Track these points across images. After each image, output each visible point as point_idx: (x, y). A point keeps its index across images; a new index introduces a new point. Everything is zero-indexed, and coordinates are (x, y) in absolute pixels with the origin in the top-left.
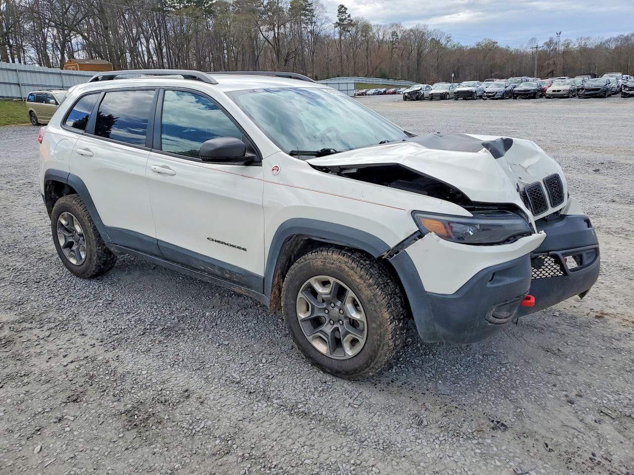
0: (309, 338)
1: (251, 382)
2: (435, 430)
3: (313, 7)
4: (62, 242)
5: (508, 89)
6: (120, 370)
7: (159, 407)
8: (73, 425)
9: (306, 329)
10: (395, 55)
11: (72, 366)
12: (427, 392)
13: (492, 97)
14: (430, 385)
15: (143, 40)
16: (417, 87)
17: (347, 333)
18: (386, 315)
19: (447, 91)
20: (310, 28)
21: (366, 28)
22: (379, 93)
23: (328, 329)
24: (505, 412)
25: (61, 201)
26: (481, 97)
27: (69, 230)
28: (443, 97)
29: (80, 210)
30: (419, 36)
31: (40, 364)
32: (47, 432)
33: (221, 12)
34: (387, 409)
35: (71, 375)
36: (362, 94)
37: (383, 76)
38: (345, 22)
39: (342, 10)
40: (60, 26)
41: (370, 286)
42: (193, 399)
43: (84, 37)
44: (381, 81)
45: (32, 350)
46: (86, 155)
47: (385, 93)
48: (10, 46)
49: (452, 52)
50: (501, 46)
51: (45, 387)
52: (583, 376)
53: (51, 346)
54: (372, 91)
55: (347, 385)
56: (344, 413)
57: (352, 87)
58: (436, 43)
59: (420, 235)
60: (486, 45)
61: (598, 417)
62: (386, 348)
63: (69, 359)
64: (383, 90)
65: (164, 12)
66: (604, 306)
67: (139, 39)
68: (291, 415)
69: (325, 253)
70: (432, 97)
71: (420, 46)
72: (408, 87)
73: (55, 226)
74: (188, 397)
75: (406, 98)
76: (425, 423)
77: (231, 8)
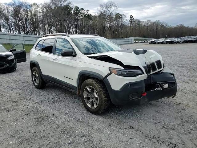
0: (86, 103)
1: (70, 114)
2: (113, 128)
3: (122, 16)
4: (34, 79)
5: (185, 40)
6: (39, 109)
7: (46, 118)
8: (25, 120)
9: (86, 100)
10: (149, 30)
11: (29, 108)
12: (115, 119)
13: (179, 42)
14: (117, 117)
15: (72, 28)
16: (153, 40)
17: (95, 101)
18: (103, 96)
19: (164, 41)
20: (121, 22)
21: (139, 22)
22: (142, 42)
23: (91, 100)
24: (135, 125)
25: (34, 68)
26: (175, 43)
27: (35, 76)
28: (162, 43)
29: (37, 70)
30: (157, 24)
31: (22, 107)
32: (18, 121)
33: (94, 19)
34: (103, 122)
35: (28, 110)
36: (137, 42)
37: (144, 37)
38: (132, 21)
39: (131, 17)
40: (49, 25)
41: (99, 88)
42: (55, 116)
43: (55, 28)
44: (144, 38)
45: (21, 104)
46: (39, 56)
47: (144, 42)
48: (36, 31)
49: (167, 29)
50: (186, 26)
51: (21, 112)
52: (163, 118)
53: (26, 103)
54: (140, 41)
55: (95, 116)
56: (91, 122)
57: (133, 40)
58: (162, 26)
59: (110, 74)
60: (180, 26)
61: (162, 127)
62: (103, 105)
63: (28, 106)
64: (143, 41)
65: (78, 19)
66: (181, 101)
67: (70, 28)
68: (77, 121)
69: (89, 80)
70: (159, 43)
71: (156, 27)
72: (151, 40)
73: (32, 75)
74: (54, 116)
75: (150, 43)
76: (111, 126)
77: (97, 18)
